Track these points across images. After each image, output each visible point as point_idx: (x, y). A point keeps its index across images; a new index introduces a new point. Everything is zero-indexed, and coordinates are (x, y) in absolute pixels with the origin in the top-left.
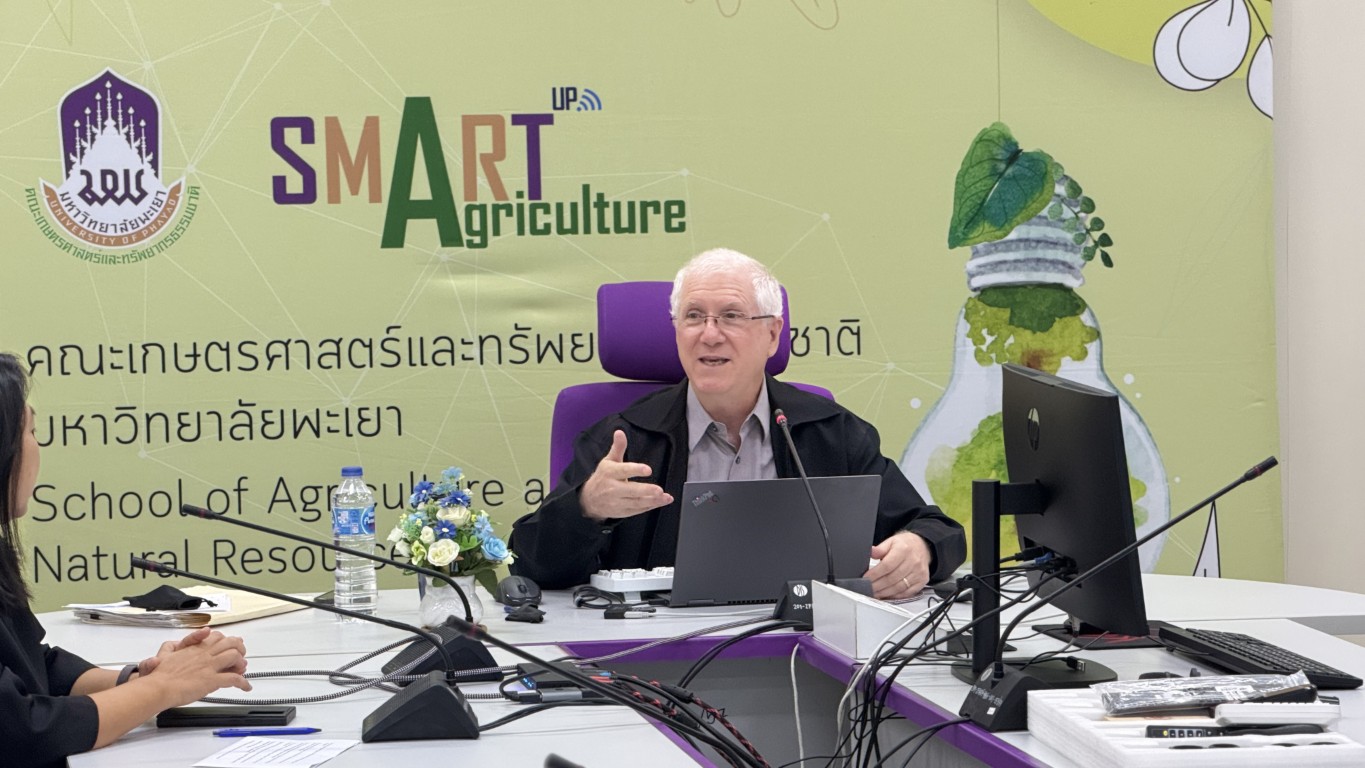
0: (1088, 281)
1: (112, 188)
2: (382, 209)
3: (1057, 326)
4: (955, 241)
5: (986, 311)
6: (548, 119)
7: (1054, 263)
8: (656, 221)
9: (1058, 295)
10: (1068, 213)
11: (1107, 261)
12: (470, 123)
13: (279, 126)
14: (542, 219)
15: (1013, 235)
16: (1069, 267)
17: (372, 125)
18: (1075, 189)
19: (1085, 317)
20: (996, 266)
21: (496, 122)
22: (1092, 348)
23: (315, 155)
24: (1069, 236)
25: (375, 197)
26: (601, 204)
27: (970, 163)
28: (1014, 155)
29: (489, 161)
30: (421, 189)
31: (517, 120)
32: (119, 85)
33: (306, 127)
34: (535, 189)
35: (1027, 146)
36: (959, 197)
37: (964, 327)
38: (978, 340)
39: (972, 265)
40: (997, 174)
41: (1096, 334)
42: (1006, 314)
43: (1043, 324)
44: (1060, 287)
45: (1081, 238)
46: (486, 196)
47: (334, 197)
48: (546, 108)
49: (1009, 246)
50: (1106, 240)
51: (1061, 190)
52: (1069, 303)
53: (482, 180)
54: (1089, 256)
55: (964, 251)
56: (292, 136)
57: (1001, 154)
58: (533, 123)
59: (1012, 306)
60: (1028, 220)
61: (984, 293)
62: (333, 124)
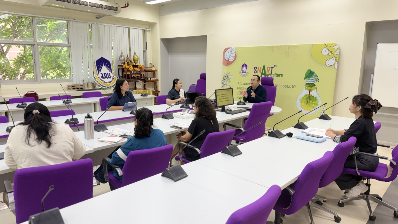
0: (316, 83)
1: (244, 72)
2: (261, 74)
3: (313, 87)
4: (305, 79)
5: (306, 85)
6: (273, 67)
7: (313, 81)
8: (280, 76)
9: (313, 84)
10: (315, 77)
11: (318, 82)
12: (268, 67)
13: (255, 67)
14: (272, 75)
15: (310, 79)
16: (315, 82)
17: (261, 67)
18: (316, 75)
19: (315, 87)
20: (308, 81)
21: (269, 67)
22: (316, 89)
23: (257, 70)
24: (315, 79)
25: (260, 73)
26: (276, 74)
27: (307, 72)
28: (311, 72)
29: (269, 71)
30: (264, 73)
31: (271, 67)
32: (245, 64)
33: (256, 67)
34: (272, 73)
35: (312, 71)
36: (306, 75)
37: (305, 86)
38: (306, 88)
39: (306, 81)
40: (309, 73)
41: (316, 88)
42: (308, 86)
43: (312, 87)
44: (314, 84)
45: (316, 79)
46: (268, 73)
47: (258, 73)
48: (273, 66)
49: (309, 80)
50: (318, 80)
51: (315, 75)
52: (314, 85)
53: (268, 72)
54: (317, 81)
55: (305, 80)
56: (256, 68)
57: (310, 71)
58: (272, 68)
59: (309, 85)
60: (311, 77)
61: (307, 84)
62: (258, 67)
